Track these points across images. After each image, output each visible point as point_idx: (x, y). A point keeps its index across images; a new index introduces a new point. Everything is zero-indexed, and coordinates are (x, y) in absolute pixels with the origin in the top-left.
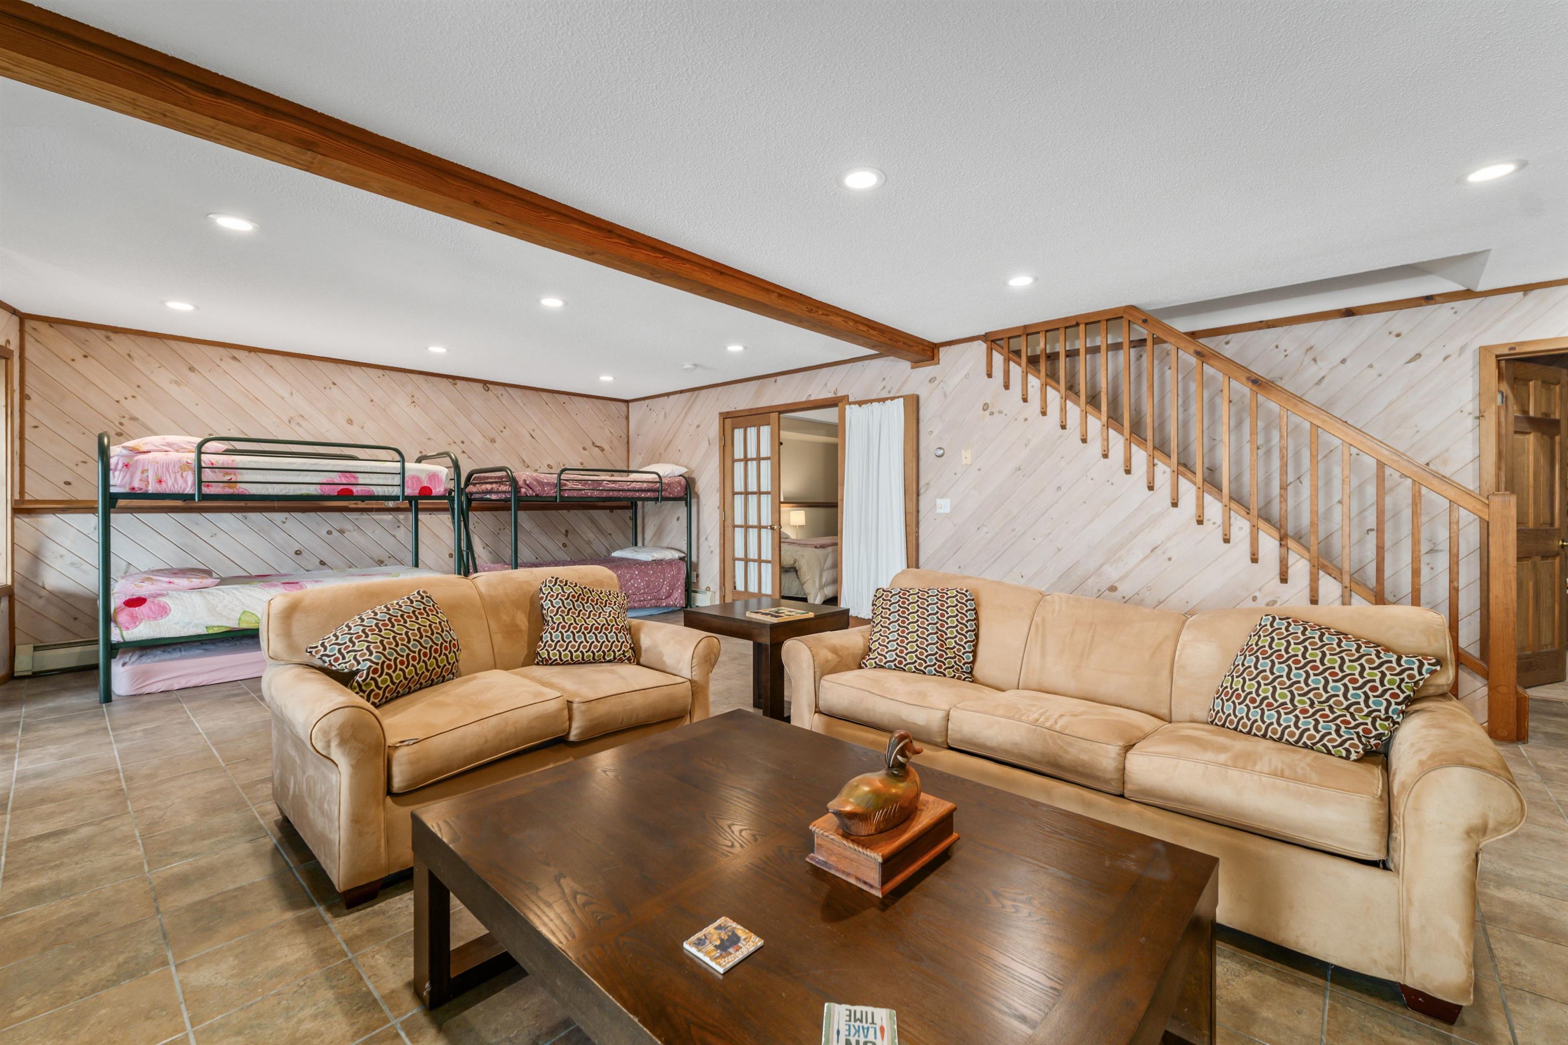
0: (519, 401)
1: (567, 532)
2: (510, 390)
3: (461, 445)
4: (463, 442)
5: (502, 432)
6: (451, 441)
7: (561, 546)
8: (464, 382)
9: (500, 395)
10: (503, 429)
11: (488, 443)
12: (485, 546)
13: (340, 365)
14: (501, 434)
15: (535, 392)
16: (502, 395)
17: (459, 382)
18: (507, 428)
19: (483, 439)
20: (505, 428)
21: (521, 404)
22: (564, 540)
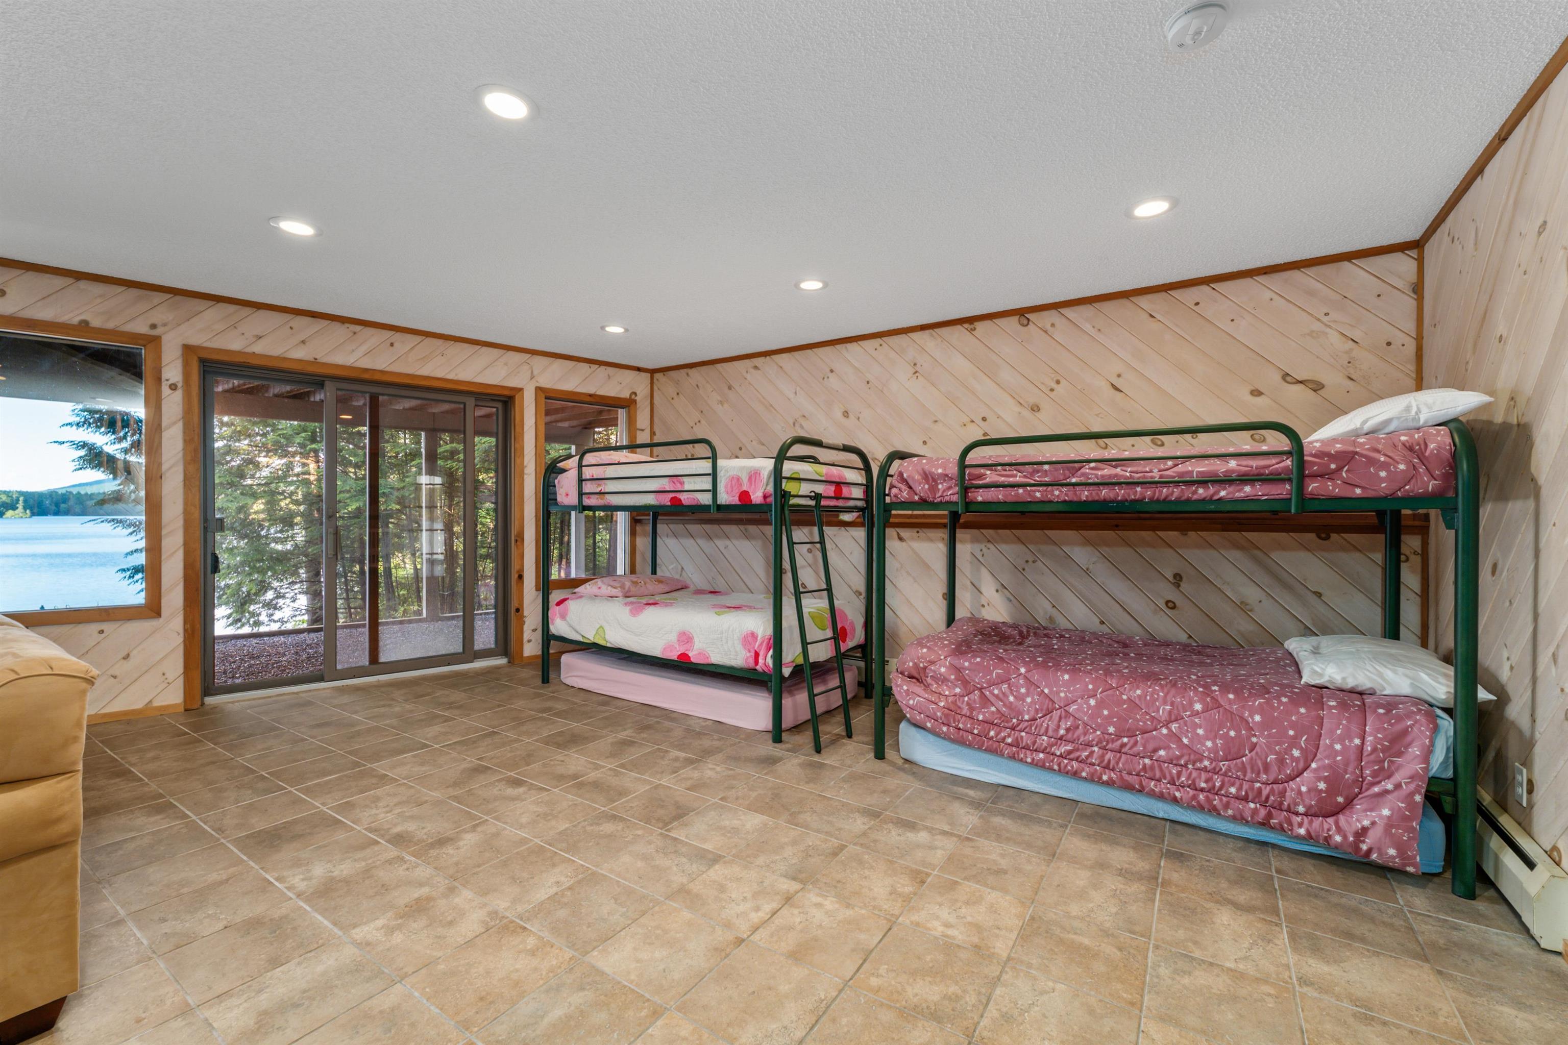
0: (1087, 327)
1: (1178, 577)
2: (1067, 311)
3: (982, 424)
4: (984, 419)
5: (1052, 390)
6: (966, 420)
7: (1163, 607)
8: (987, 324)
9: (1048, 327)
10: (1054, 385)
11: (1027, 413)
12: (1000, 588)
13: (837, 346)
14: (1052, 395)
15: (1124, 301)
16: (1053, 325)
17: (980, 326)
18: (1063, 382)
19: (1018, 409)
20: (1058, 382)
21: (1093, 332)
22: (1171, 594)
